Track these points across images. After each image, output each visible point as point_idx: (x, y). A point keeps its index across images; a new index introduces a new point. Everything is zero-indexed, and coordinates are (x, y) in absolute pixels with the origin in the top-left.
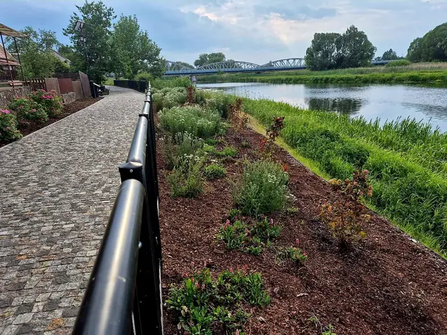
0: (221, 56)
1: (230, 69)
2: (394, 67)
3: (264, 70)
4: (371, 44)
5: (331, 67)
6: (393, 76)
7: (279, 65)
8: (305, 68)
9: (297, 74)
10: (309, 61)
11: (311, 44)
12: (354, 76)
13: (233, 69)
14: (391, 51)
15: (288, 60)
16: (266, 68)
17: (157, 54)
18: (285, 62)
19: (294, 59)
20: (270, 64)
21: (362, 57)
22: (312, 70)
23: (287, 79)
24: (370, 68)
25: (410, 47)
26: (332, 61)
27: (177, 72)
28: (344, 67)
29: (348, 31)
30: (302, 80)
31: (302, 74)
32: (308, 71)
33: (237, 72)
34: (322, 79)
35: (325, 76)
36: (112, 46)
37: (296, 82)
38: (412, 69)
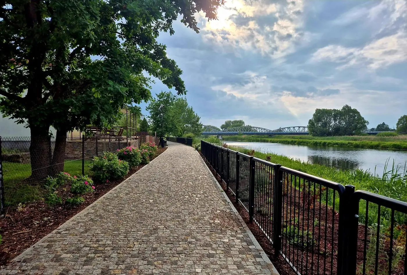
0: (241, 122)
1: (248, 132)
2: (383, 137)
3: (275, 134)
4: (363, 118)
5: (329, 134)
6: (380, 144)
7: (286, 130)
8: (308, 134)
9: (301, 138)
10: (311, 129)
11: (312, 116)
12: (347, 142)
13: (250, 132)
14: (384, 124)
15: (294, 127)
16: (276, 132)
17: (198, 121)
18: (292, 129)
19: (299, 127)
20: (280, 130)
21: (356, 128)
22: (314, 135)
23: (292, 141)
24: (363, 137)
25: (399, 122)
26: (331, 129)
27: (208, 132)
28: (340, 135)
29: (344, 108)
30: (305, 142)
31: (305, 138)
32: (311, 136)
33: (253, 134)
34: (320, 143)
35: (323, 141)
36: (173, 117)
37: (300, 144)
38: (399, 139)
